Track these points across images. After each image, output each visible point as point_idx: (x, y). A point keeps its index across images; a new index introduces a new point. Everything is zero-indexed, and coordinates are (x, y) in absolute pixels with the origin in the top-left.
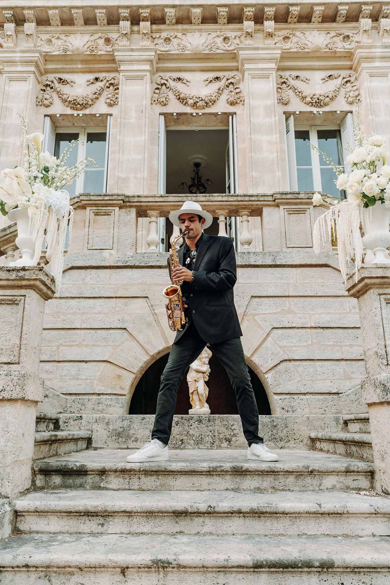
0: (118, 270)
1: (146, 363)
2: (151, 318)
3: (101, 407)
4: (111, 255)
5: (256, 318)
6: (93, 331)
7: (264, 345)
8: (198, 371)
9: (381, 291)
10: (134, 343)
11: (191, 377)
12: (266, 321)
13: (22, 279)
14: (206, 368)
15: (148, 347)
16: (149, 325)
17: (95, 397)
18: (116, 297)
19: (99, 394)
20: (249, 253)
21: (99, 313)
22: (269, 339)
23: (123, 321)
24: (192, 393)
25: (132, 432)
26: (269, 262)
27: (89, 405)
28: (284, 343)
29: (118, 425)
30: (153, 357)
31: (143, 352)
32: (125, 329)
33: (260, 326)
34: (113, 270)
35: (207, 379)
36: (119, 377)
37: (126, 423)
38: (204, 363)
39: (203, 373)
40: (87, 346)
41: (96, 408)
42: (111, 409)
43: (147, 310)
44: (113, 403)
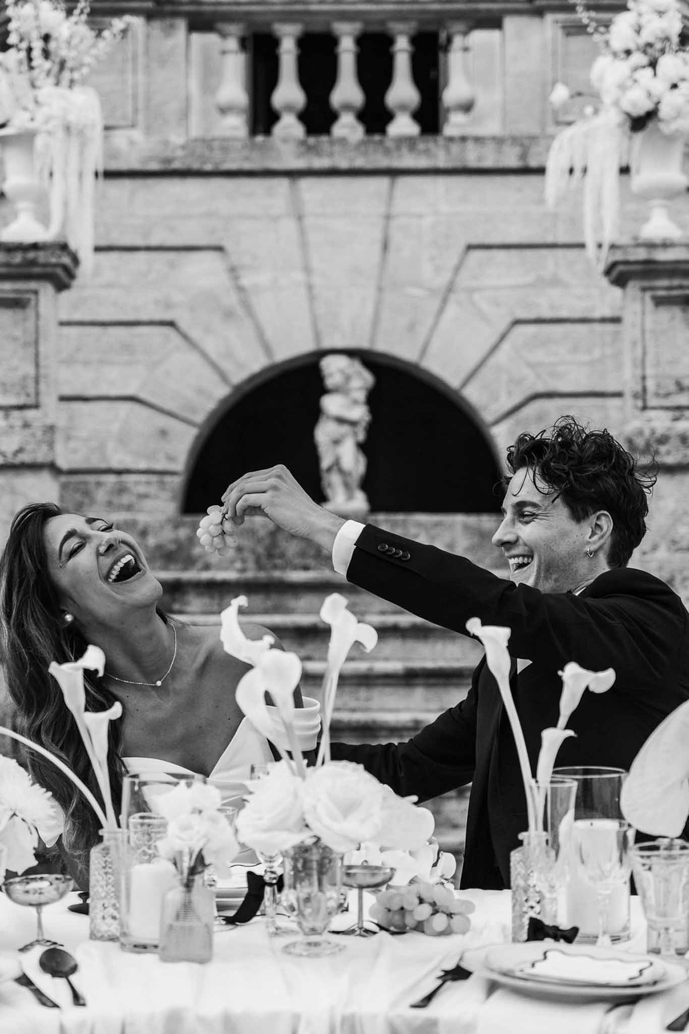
0: (151, 182)
1: (224, 401)
2: (232, 299)
3: (125, 499)
4: (132, 143)
5: (477, 297)
6: (97, 330)
7: (492, 361)
8: (341, 421)
9: (646, 284)
10: (194, 358)
11: (324, 433)
12: (498, 305)
13: (33, 263)
14: (360, 413)
15: (226, 366)
16: (229, 315)
17: (111, 479)
18: (148, 249)
19: (119, 472)
20: (463, 139)
21: (110, 286)
22: (506, 346)
23: (168, 306)
24: (329, 470)
25: (197, 551)
26: (512, 161)
27: (101, 495)
28: (539, 355)
29: (167, 536)
30: (237, 388)
31: (215, 378)
32: (171, 324)
33: (484, 317)
34: (138, 183)
35: (361, 436)
36: (163, 433)
37: (183, 533)
38: (355, 402)
39: (353, 424)
40: (86, 363)
41: (116, 500)
42: (148, 504)
43: (224, 279)
44: (153, 490)
